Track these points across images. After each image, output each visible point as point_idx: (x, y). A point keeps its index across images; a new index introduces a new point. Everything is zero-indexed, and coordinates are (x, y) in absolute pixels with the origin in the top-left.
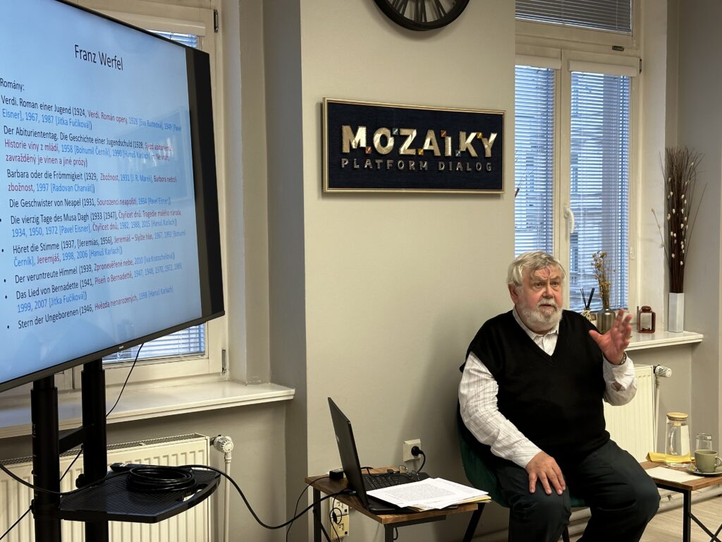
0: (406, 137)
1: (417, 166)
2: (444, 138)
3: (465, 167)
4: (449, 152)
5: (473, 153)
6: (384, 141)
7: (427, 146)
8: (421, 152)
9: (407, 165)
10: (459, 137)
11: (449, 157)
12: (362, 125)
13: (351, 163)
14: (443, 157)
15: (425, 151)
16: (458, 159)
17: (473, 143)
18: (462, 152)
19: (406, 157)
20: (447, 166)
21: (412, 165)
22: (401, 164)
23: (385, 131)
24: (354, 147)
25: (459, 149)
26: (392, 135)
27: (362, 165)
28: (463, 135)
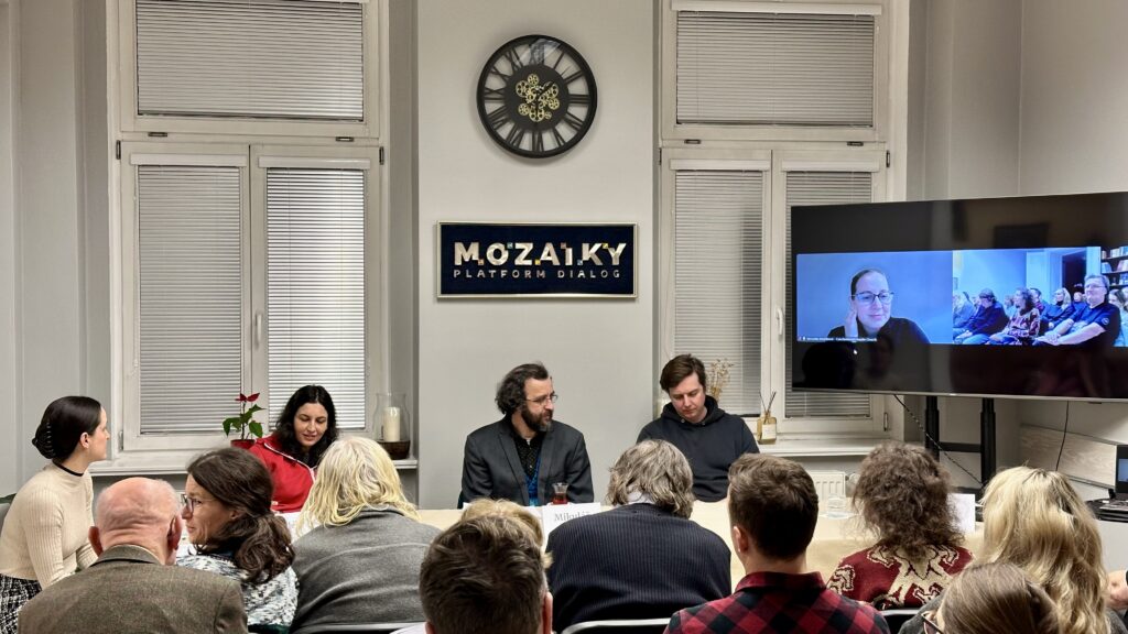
0: (522, 250)
1: (534, 274)
2: (564, 250)
3: (587, 274)
4: (569, 262)
5: (598, 262)
6: (497, 254)
7: (544, 257)
8: (537, 262)
9: (522, 274)
10: (581, 248)
11: (569, 266)
12: (475, 241)
13: (463, 274)
14: (563, 266)
15: (542, 262)
16: (580, 268)
17: (600, 253)
18: (584, 261)
19: (523, 268)
20: (567, 274)
21: (528, 274)
22: (516, 274)
23: (500, 246)
24: (466, 260)
25: (581, 258)
26: (506, 249)
27: (474, 273)
28: (585, 246)
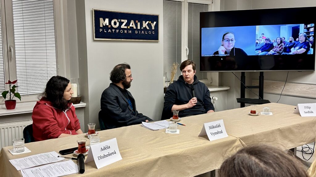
0: (123, 22)
1: (127, 32)
2: (137, 23)
3: (145, 33)
4: (139, 28)
5: (148, 28)
6: (115, 23)
7: (131, 25)
9: (124, 32)
10: (142, 23)
11: (139, 29)
12: (107, 18)
13: (103, 31)
14: (137, 29)
15: (130, 27)
16: (142, 30)
17: (147, 25)
18: (144, 28)
19: (124, 29)
20: (138, 32)
21: (126, 31)
22: (122, 31)
23: (116, 20)
24: (104, 25)
25: (142, 27)
26: (118, 22)
27: (107, 31)
28: (144, 22)
